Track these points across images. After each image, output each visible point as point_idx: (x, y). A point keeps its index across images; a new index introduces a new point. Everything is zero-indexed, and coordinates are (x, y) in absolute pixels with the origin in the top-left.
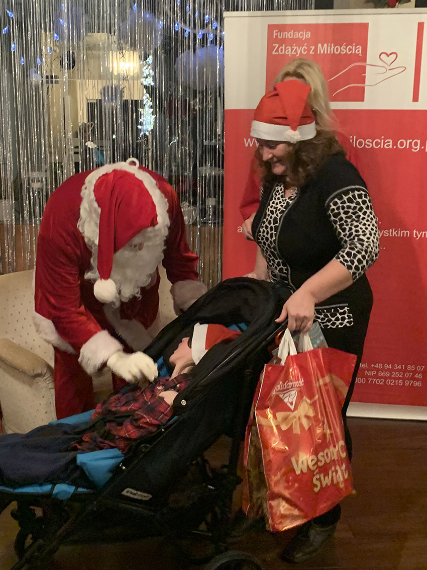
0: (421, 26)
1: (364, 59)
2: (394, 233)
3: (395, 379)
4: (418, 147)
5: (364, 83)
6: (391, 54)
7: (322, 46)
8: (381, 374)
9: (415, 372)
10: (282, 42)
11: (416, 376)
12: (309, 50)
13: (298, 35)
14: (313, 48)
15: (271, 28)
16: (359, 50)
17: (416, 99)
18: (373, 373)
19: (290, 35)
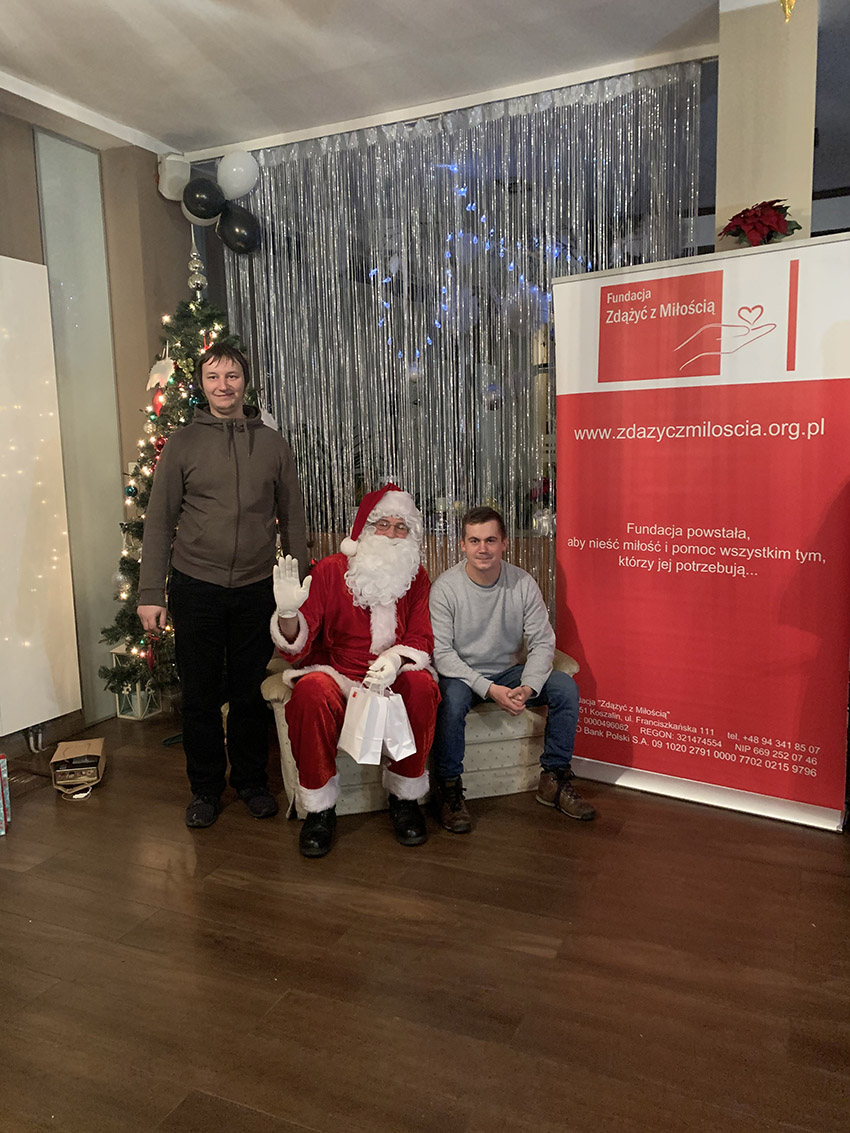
0: (794, 265)
1: (718, 318)
2: (769, 553)
3: (778, 761)
4: (798, 432)
5: (720, 351)
6: (754, 308)
7: (666, 307)
8: (757, 751)
9: (806, 755)
10: (621, 306)
11: (808, 760)
12: (650, 314)
13: (636, 296)
14: (655, 310)
15: (605, 290)
16: (711, 308)
17: (791, 366)
18: (746, 749)
19: (626, 297)
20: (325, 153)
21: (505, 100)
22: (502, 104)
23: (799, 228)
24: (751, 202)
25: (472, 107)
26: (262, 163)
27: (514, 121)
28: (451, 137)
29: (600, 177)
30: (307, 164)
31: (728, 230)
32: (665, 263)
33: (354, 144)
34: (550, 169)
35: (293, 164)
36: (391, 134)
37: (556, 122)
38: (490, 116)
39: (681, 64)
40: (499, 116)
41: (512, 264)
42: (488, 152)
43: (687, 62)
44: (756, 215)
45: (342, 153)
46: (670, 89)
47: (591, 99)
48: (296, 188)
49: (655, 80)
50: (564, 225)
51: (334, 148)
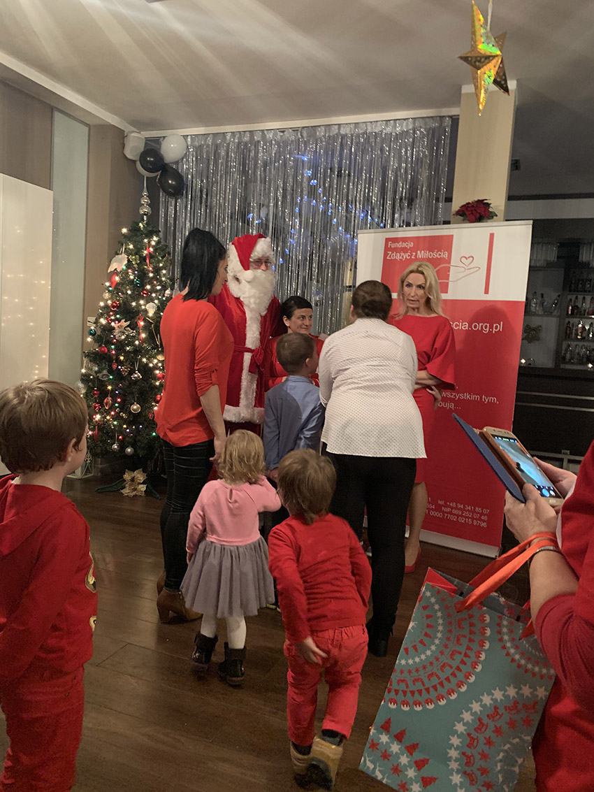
0: (492, 236)
1: (449, 261)
2: (468, 396)
3: (466, 517)
4: (488, 329)
5: (448, 279)
6: (469, 257)
7: (421, 252)
8: (455, 512)
9: (482, 514)
10: (394, 250)
11: (483, 518)
12: (412, 255)
13: (404, 245)
14: (414, 254)
15: (387, 240)
16: (446, 255)
17: (487, 292)
18: (449, 510)
19: (399, 245)
20: (228, 142)
21: (338, 124)
22: (337, 127)
23: (497, 216)
24: (471, 198)
25: (319, 126)
26: (189, 143)
27: (343, 137)
28: (305, 142)
29: (390, 174)
30: (217, 147)
31: (459, 213)
32: (422, 227)
33: (246, 139)
34: (362, 167)
35: (208, 146)
36: (270, 136)
37: (368, 141)
38: (329, 132)
39: (440, 117)
40: (335, 133)
41: (335, 220)
42: (326, 153)
43: (444, 116)
44: (473, 206)
45: (239, 143)
46: (434, 130)
47: (389, 130)
48: (209, 160)
49: (426, 124)
50: (368, 200)
51: (234, 139)
